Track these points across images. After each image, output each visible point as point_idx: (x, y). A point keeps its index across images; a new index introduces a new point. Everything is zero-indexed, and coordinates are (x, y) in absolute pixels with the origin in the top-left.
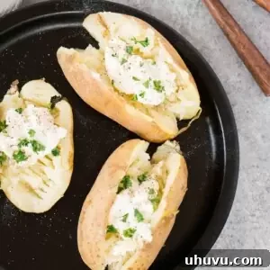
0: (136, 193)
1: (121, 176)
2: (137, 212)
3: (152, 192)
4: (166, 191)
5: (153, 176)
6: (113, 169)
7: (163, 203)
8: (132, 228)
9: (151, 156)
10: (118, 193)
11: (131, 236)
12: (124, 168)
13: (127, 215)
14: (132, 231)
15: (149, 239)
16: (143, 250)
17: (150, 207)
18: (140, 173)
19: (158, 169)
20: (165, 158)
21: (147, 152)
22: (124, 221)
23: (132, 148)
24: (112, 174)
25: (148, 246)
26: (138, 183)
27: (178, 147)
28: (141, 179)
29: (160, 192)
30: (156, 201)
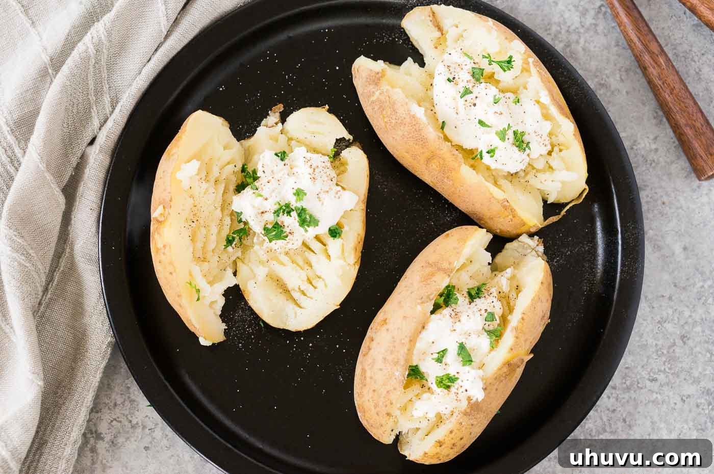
0: (464, 318)
1: (442, 283)
2: (462, 347)
3: (491, 317)
4: (514, 319)
5: (494, 291)
6: (428, 270)
7: (508, 339)
8: (453, 373)
9: (493, 257)
10: (432, 312)
11: (448, 387)
12: (448, 272)
13: (444, 351)
14: (452, 379)
15: (478, 394)
16: (466, 414)
17: (484, 342)
18: (473, 284)
19: (503, 281)
20: (516, 265)
21: (488, 249)
22: (439, 360)
23: (463, 240)
24: (426, 279)
25: (474, 407)
26: (467, 300)
27: (541, 249)
28: (474, 295)
29: (504, 320)
30: (496, 335)
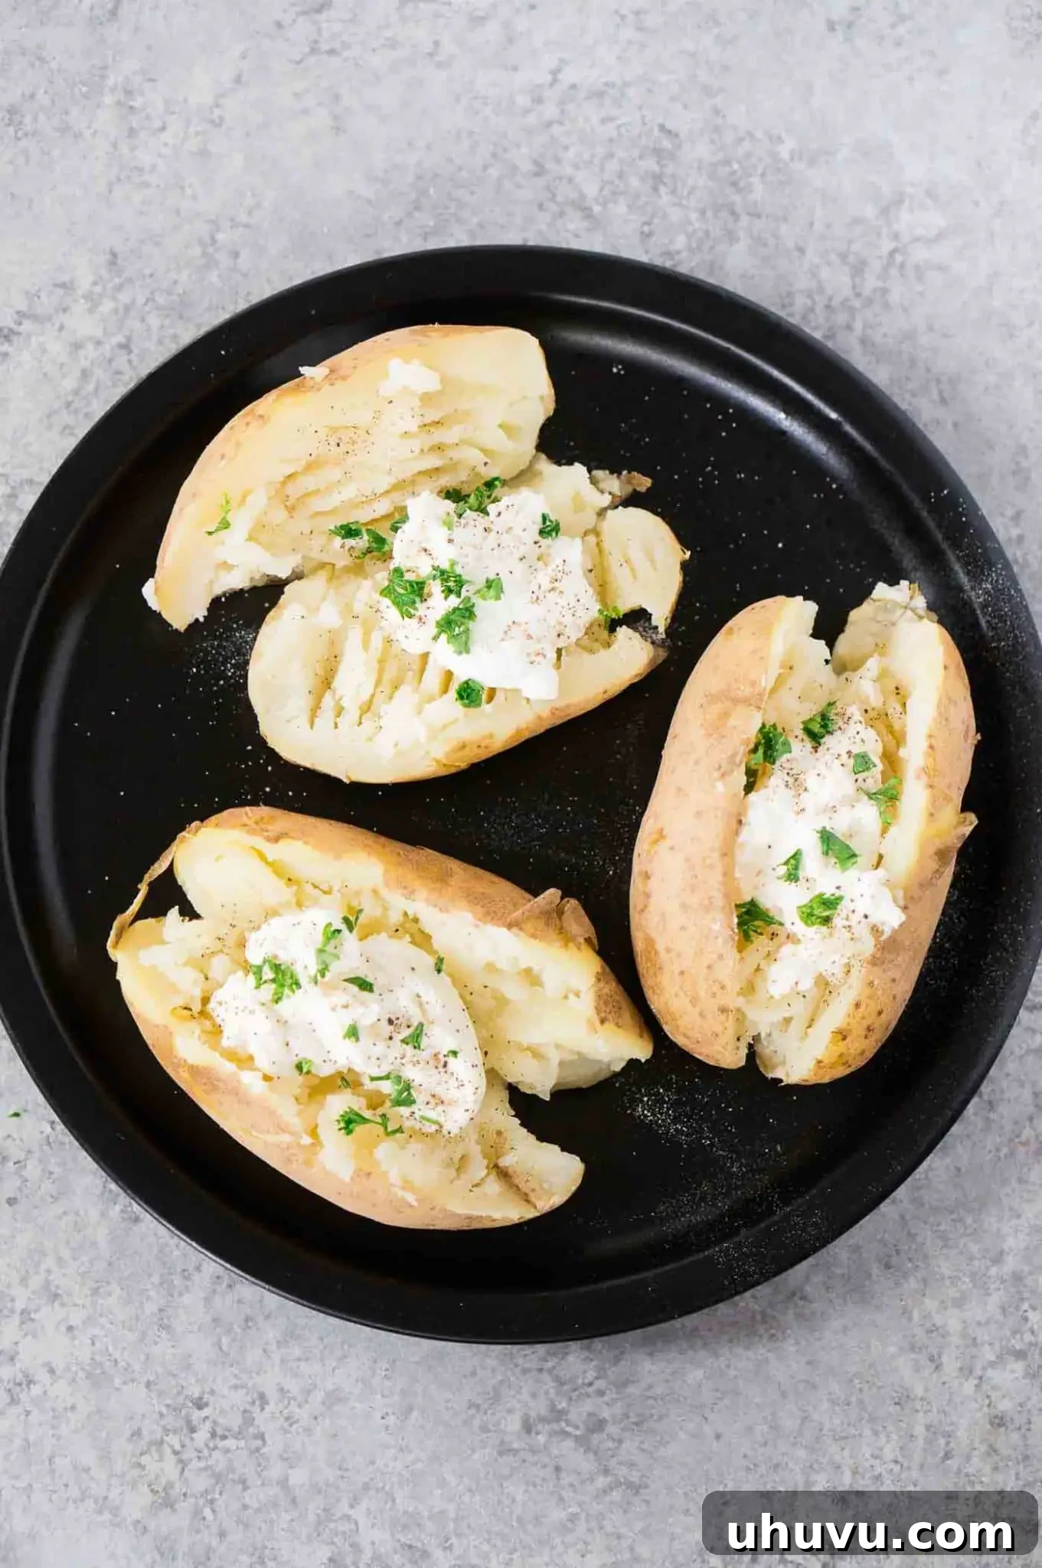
0: (811, 781)
1: (748, 726)
2: (827, 838)
3: (863, 762)
4: (914, 754)
5: (855, 712)
6: (717, 708)
7: (915, 796)
8: (829, 891)
9: (831, 645)
10: (749, 788)
11: (827, 920)
12: (754, 701)
13: (796, 856)
14: (831, 903)
15: (892, 918)
16: (874, 962)
17: (868, 814)
18: (809, 710)
19: (866, 685)
20: (881, 648)
21: (816, 634)
22: (792, 877)
23: (765, 630)
24: (717, 729)
25: (888, 947)
26: (809, 744)
27: (920, 602)
28: (817, 731)
29: (891, 761)
30: (888, 797)
